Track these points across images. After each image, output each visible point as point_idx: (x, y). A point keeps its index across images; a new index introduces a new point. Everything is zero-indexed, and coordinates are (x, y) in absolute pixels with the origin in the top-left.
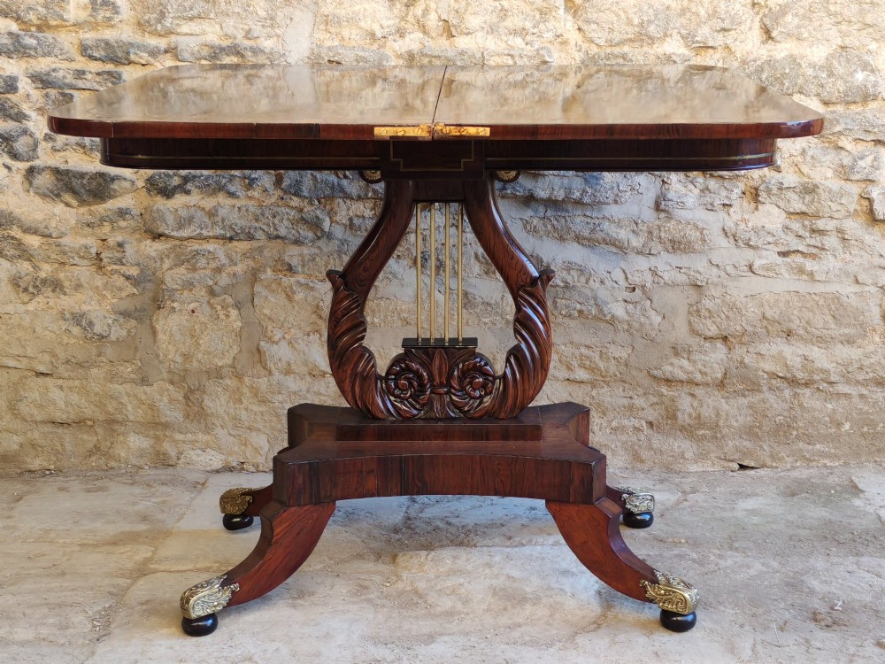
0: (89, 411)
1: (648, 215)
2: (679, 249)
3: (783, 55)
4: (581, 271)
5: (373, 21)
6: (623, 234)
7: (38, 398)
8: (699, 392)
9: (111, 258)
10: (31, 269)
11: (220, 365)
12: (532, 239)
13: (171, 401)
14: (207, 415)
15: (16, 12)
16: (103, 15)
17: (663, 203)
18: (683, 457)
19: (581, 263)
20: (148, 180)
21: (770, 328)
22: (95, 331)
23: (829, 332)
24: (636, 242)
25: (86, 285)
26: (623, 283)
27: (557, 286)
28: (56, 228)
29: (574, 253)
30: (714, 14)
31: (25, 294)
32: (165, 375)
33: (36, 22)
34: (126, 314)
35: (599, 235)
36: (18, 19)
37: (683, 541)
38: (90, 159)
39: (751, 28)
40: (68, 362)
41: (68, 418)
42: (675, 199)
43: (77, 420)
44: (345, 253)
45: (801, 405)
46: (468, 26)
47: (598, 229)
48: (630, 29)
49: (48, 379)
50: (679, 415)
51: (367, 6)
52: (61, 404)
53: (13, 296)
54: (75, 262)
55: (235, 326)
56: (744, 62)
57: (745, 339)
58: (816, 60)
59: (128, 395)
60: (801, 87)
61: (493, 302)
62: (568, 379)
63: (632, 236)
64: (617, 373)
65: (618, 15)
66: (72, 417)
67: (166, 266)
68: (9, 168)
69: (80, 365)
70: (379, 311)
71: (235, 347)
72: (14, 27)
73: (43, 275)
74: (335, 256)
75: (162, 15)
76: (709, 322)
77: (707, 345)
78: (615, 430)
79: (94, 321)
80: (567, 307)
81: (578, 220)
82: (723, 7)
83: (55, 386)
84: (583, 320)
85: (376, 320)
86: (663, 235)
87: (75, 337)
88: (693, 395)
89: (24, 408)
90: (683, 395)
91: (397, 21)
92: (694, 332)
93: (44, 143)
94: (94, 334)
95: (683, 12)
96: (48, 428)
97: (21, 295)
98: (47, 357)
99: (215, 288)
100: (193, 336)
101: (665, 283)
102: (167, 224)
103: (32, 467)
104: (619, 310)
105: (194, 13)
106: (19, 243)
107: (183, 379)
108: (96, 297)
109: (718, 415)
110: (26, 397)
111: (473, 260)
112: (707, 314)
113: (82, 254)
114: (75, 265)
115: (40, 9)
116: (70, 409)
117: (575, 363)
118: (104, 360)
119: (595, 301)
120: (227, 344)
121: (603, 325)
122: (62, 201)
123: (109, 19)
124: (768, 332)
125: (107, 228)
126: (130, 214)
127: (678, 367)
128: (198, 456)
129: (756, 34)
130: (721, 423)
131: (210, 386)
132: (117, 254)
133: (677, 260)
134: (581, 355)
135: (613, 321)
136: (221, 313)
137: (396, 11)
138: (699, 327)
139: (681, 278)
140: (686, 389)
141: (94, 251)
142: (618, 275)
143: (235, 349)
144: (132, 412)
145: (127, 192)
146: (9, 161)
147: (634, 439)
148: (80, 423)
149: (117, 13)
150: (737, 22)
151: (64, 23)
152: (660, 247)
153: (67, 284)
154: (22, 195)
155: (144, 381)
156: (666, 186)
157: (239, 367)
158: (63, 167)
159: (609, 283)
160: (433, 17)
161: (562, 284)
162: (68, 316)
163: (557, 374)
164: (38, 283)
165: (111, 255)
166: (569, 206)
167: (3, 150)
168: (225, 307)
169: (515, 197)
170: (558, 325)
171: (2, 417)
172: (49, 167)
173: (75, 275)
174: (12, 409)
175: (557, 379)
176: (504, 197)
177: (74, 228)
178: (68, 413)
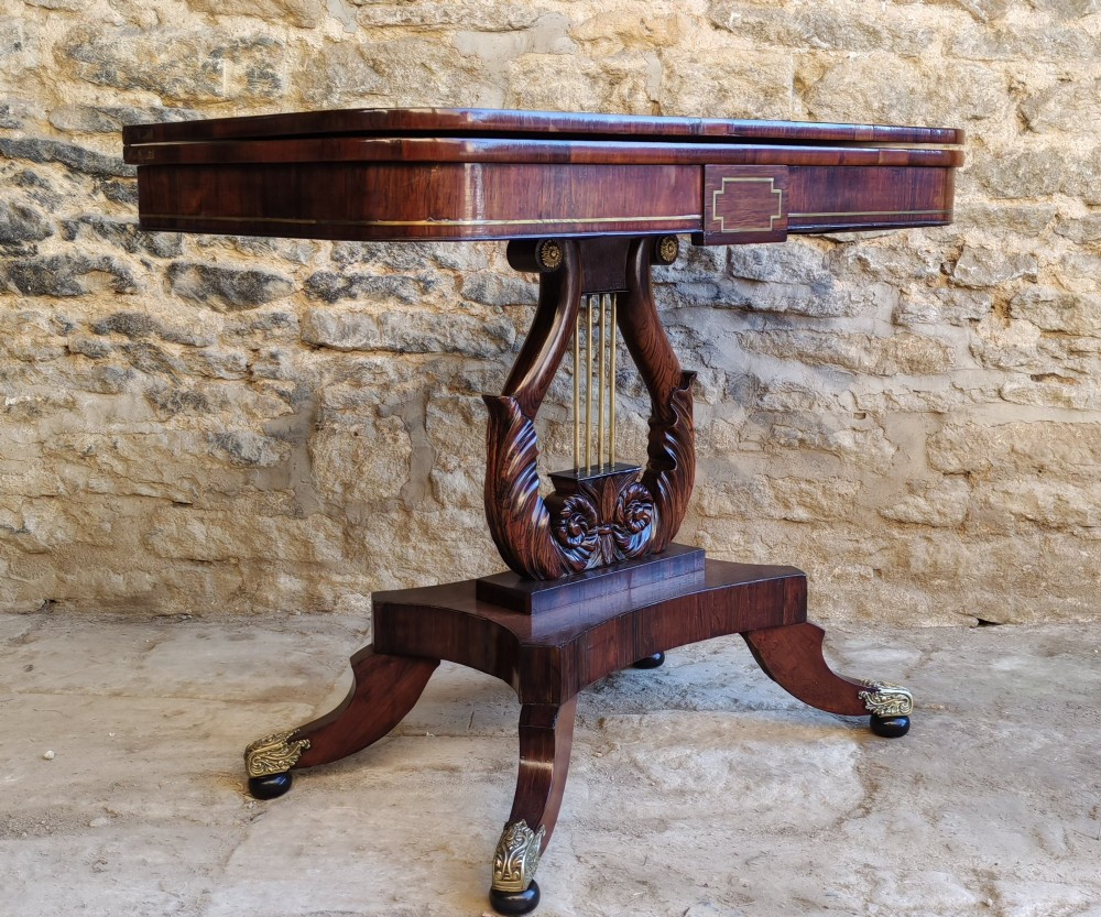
0: (234, 547)
1: (884, 329)
2: (917, 369)
3: (1042, 148)
4: (805, 393)
5: (572, 100)
6: (853, 352)
7: (175, 533)
8: (936, 535)
9: (263, 371)
10: (171, 383)
11: (385, 495)
12: (747, 356)
13: (328, 537)
14: (369, 554)
15: (160, 84)
16: (260, 88)
17: (901, 316)
18: (916, 611)
19: (803, 384)
20: (306, 281)
21: (1019, 463)
22: (243, 455)
23: (1087, 468)
24: (869, 361)
25: (233, 402)
26: (851, 408)
27: (777, 411)
28: (200, 335)
29: (797, 373)
30: (965, 99)
31: (162, 411)
32: (322, 507)
33: (183, 96)
34: (278, 436)
35: (826, 353)
36: (162, 92)
37: (942, 707)
38: (240, 256)
39: (1006, 117)
40: (210, 490)
41: (209, 555)
42: (914, 312)
43: (219, 558)
45: (1052, 553)
46: (682, 107)
47: (824, 345)
48: (869, 115)
49: (187, 511)
50: (912, 561)
51: (565, 83)
52: (201, 538)
53: (148, 412)
54: (220, 375)
55: (404, 452)
56: (998, 156)
57: (991, 475)
58: (1081, 154)
59: (279, 530)
60: (1063, 186)
61: (701, 428)
62: (785, 519)
63: (863, 354)
64: (843, 513)
65: (855, 99)
66: (213, 553)
67: (326, 381)
68: (147, 265)
69: (224, 494)
71: (403, 476)
72: (158, 102)
73: (184, 390)
75: (329, 90)
76: (949, 455)
77: (947, 481)
78: (838, 577)
79: (242, 443)
80: (786, 435)
81: (802, 334)
82: (976, 91)
83: (195, 518)
84: (805, 451)
85: (566, 447)
86: (899, 353)
87: (220, 462)
88: (929, 539)
89: (158, 542)
90: (917, 539)
91: (600, 101)
92: (932, 466)
93: (188, 237)
94: (241, 458)
95: (930, 96)
96: (185, 567)
97: (158, 412)
98: (186, 485)
99: (382, 407)
100: (355, 462)
101: (900, 409)
102: (328, 332)
103: (166, 611)
104: (846, 440)
105: (366, 88)
106: (157, 354)
107: (342, 511)
108: (245, 416)
109: (957, 562)
110: (161, 530)
112: (948, 446)
113: (229, 366)
114: (221, 378)
115: (188, 80)
116: (212, 545)
117: (793, 500)
118: (252, 488)
119: (819, 428)
120: (394, 473)
121: (827, 457)
122: (208, 305)
123: (268, 94)
124: (1017, 467)
125: (258, 337)
126: (286, 320)
127: (915, 507)
128: (358, 600)
129: (1011, 125)
130: (961, 571)
131: (373, 519)
132: (270, 367)
133: (914, 382)
134: (801, 491)
135: (838, 452)
136: (388, 436)
137: (598, 90)
138: (938, 460)
139: (919, 403)
140: (921, 532)
141: (243, 362)
142: (846, 399)
143: (403, 479)
144: (282, 549)
145: (283, 295)
146: (148, 257)
147: (859, 588)
148: (223, 561)
149: (277, 87)
150: (990, 108)
151: (215, 98)
152: (896, 367)
153: (210, 400)
154: (163, 296)
155: (298, 513)
156: (905, 297)
157: (407, 499)
158: (210, 264)
159: (835, 409)
160: (641, 96)
161: (781, 409)
162: (211, 437)
163: (773, 513)
164: (178, 399)
165: (263, 368)
166: (792, 319)
167: (141, 244)
168: (393, 429)
169: (730, 307)
170: (775, 455)
171: (133, 553)
172: (193, 265)
173: (221, 390)
174: (145, 543)
175: (772, 518)
176: (716, 307)
177: (221, 335)
178: (209, 549)
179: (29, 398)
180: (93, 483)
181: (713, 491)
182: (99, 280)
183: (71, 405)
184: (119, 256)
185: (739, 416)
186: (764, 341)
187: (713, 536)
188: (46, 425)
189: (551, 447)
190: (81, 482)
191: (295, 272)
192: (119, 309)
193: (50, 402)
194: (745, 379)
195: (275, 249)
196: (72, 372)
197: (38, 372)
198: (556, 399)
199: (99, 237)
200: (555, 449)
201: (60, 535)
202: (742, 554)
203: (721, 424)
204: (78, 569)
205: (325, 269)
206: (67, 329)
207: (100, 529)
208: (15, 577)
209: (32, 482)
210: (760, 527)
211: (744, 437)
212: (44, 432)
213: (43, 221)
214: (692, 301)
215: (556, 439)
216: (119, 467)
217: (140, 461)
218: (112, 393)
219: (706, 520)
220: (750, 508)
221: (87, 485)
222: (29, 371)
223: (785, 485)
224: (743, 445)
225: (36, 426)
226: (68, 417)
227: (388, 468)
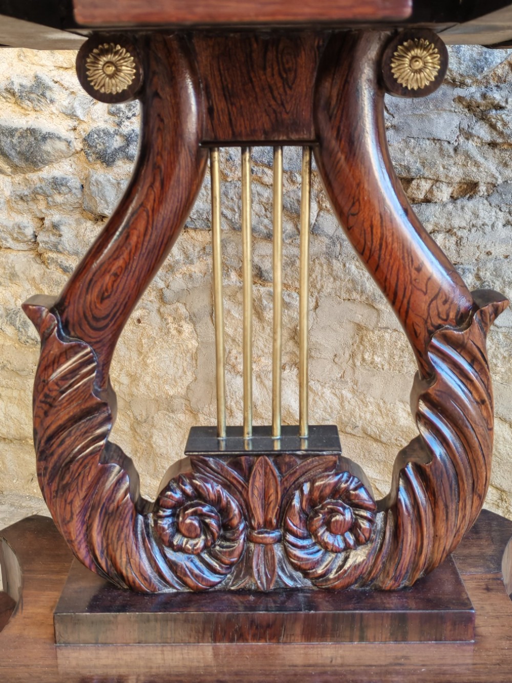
9: (46, 243)
11: (171, 393)
14: (156, 455)
20: (85, 140)
22: (29, 334)
25: (21, 275)
38: (22, 111)
41: (8, 433)
43: (17, 437)
44: (336, 258)
54: (8, 245)
55: (190, 346)
66: (13, 432)
70: (382, 347)
71: (189, 374)
74: (323, 260)
85: (377, 359)
87: (11, 339)
94: (29, 337)
99: (167, 293)
100: (140, 353)
102: (106, 202)
113: (15, 235)
114: (9, 248)
116: (11, 424)
120: (181, 368)
125: (42, 205)
126: (66, 186)
131: (159, 418)
132: (52, 238)
136: (172, 326)
141: (29, 232)
143: (190, 377)
145: (62, 156)
148: (21, 440)
157: (193, 400)
162: (1, 311)
165: (46, 239)
168: (177, 319)
173: (10, 261)
177: (8, 201)
178: (9, 426)
189: (359, 357)
191: (75, 129)
195: (52, 101)
198: (364, 298)
200: (364, 360)
205: (102, 125)
215: (365, 347)
227: (175, 363)
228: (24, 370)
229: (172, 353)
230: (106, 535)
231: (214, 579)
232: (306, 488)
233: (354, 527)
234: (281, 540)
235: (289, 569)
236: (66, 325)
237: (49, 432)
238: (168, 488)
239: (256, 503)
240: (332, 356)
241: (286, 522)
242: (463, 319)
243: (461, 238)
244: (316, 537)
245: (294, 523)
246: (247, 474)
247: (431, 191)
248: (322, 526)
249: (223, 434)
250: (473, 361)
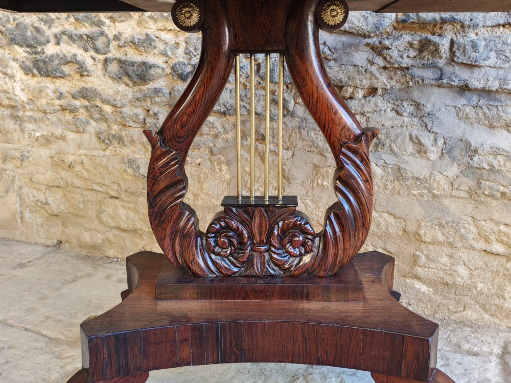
0: (139, 224)
7: (112, 213)
9: (150, 123)
10: (107, 128)
12: (462, 125)
20: (172, 68)
22: (140, 172)
25: (137, 141)
27: (483, 168)
28: (120, 100)
29: (503, 140)
31: (103, 144)
38: (139, 53)
40: (126, 191)
41: (128, 227)
43: (133, 229)
44: (304, 129)
49: (117, 201)
52: (124, 217)
53: (97, 145)
54: (130, 125)
55: (226, 178)
61: (422, 177)
62: (485, 251)
66: (130, 227)
68: (93, 59)
69: (133, 194)
70: (328, 177)
71: (225, 193)
73: (113, 132)
74: (297, 130)
79: (141, 165)
80: (490, 188)
83: (121, 206)
84: (506, 201)
85: (325, 183)
87: (130, 175)
89: (104, 217)
93: (114, 42)
94: (140, 174)
96: (116, 232)
97: (101, 144)
98: (115, 187)
99: (214, 149)
103: (109, 255)
106: (101, 111)
108: (143, 150)
110: (105, 211)
111: (407, 140)
113: (134, 119)
114: (130, 126)
116: (129, 222)
117: (493, 238)
120: (221, 190)
122: (123, 82)
125: (148, 103)
126: (162, 92)
132: (154, 120)
134: (500, 231)
136: (217, 167)
141: (141, 117)
145: (160, 76)
146: (94, 54)
148: (135, 231)
153: (125, 139)
154: (102, 77)
158: (123, 58)
161: (487, 167)
162: (126, 161)
163: (475, 244)
164: (110, 137)
165: (150, 121)
166: (503, 97)
167: (90, 46)
168: (220, 163)
169: (450, 87)
170: (480, 202)
171: (93, 222)
172: (116, 59)
173: (131, 133)
174: (98, 217)
175: (474, 249)
176: (439, 86)
177: (131, 101)
178: (128, 223)
179: (45, 133)
180: (75, 181)
181: (429, 224)
182: (73, 68)
183: (63, 138)
184: (81, 54)
185: (453, 170)
186: (477, 114)
187: (427, 257)
188: (54, 148)
189: (316, 182)
190: (69, 180)
191: (167, 62)
192: (83, 85)
193: (54, 136)
194: (460, 143)
195: (155, 47)
196: (64, 120)
197: (49, 119)
198: (318, 150)
199: (71, 43)
200: (318, 184)
201: (62, 207)
202: (448, 272)
203: (438, 176)
204: (70, 227)
205: (181, 60)
206: (60, 96)
207: (78, 207)
208: (45, 227)
209: (49, 178)
210: (464, 255)
211: (456, 186)
212: (53, 152)
213: (46, 34)
214: (420, 81)
215: (319, 177)
216: (85, 174)
217: (94, 171)
218: (80, 132)
219: (422, 244)
220: (457, 239)
221: (72, 182)
222: (45, 119)
223: (487, 226)
224: (455, 193)
225: (50, 148)
226: (62, 144)
227: (218, 187)
228: (137, 192)
229: (216, 182)
230: (181, 246)
231: (235, 270)
232: (281, 224)
233: (304, 244)
234: (268, 250)
235: (272, 265)
236: (164, 141)
237: (155, 193)
238: (212, 223)
239: (256, 230)
240: (301, 182)
241: (271, 242)
242: (357, 139)
243: (369, 118)
244: (285, 249)
245: (275, 241)
246: (252, 216)
247: (353, 93)
248: (288, 243)
249: (240, 198)
250: (362, 160)
